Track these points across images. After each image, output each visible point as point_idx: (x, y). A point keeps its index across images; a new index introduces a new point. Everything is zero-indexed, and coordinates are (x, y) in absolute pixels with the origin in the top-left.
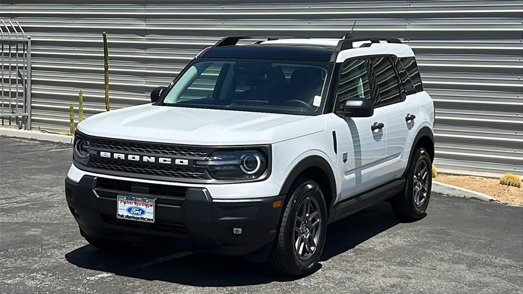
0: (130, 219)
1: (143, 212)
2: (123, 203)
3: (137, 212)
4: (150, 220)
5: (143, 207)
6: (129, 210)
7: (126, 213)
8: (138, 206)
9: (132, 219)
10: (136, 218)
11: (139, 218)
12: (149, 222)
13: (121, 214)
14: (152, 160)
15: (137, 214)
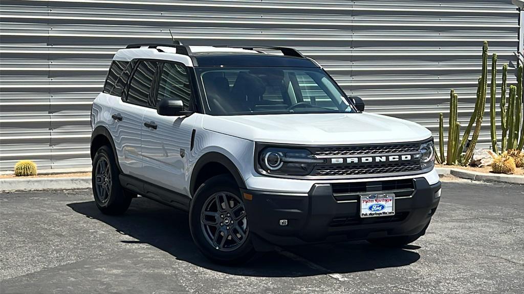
0: (373, 216)
1: (383, 207)
2: (365, 203)
3: (378, 208)
6: (371, 208)
7: (369, 212)
9: (375, 215)
10: (378, 214)
13: (365, 213)
14: (384, 159)
15: (378, 210)
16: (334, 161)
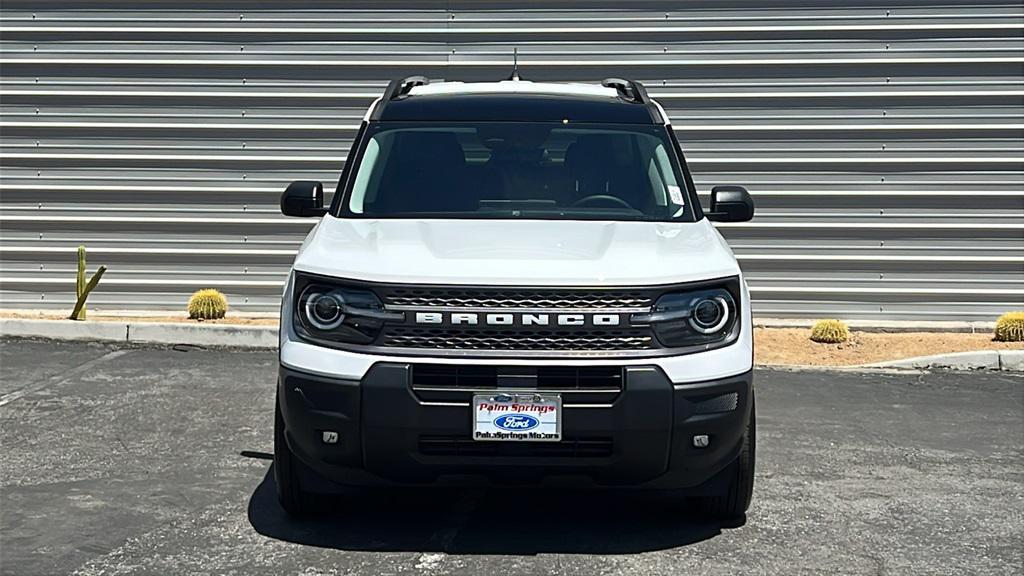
0: (505, 439)
1: (533, 423)
2: (485, 410)
4: (551, 436)
5: (534, 414)
6: (501, 422)
7: (493, 430)
8: (521, 412)
9: (510, 438)
10: (518, 436)
11: (525, 436)
12: (550, 440)
13: (483, 432)
14: (544, 320)
15: (520, 427)
16: (421, 317)
